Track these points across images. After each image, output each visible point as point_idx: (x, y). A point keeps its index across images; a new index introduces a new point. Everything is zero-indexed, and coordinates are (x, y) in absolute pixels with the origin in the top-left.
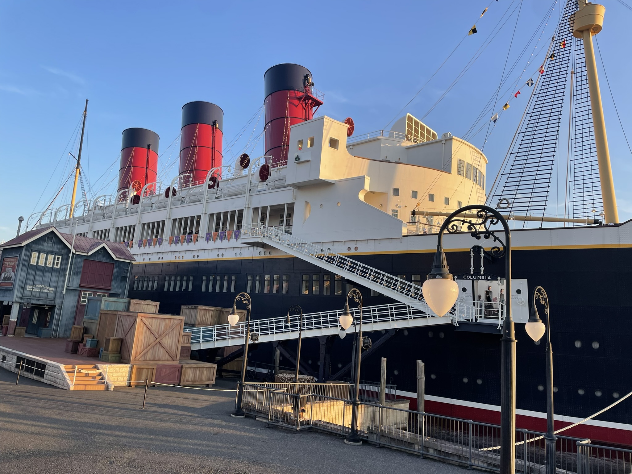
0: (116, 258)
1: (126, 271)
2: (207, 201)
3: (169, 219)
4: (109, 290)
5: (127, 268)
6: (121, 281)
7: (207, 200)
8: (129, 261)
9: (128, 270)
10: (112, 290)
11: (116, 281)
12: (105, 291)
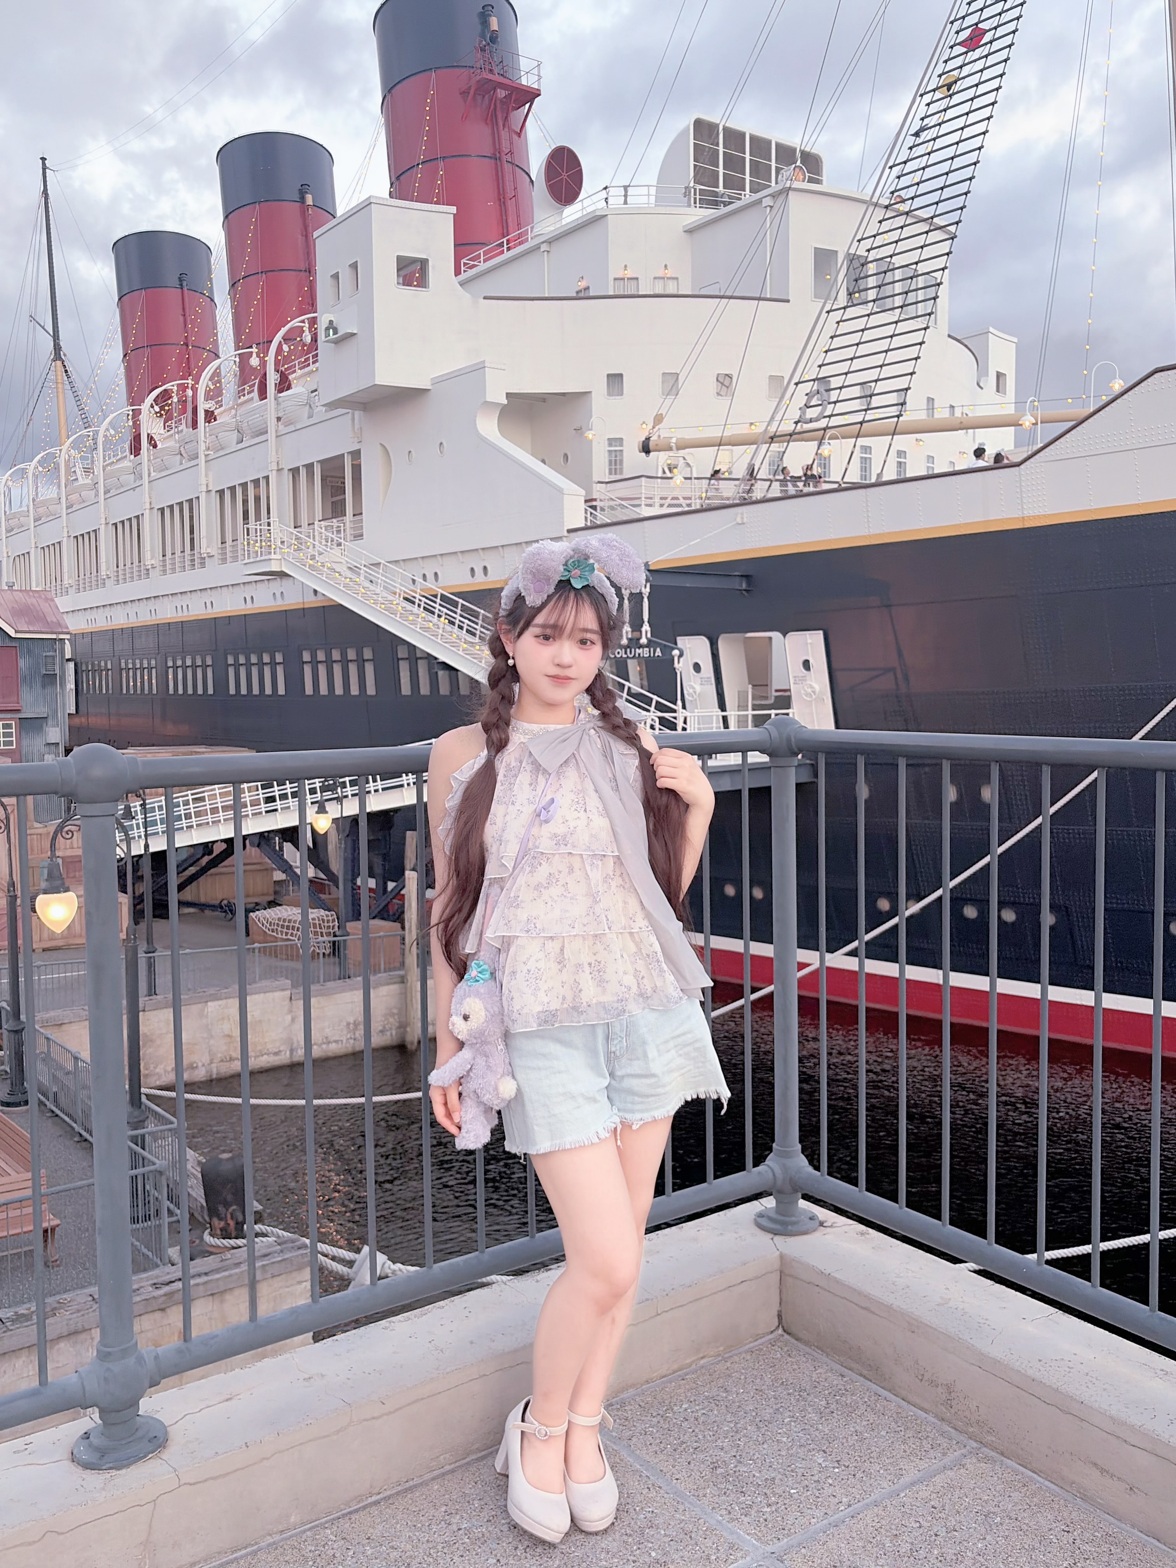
0: (16, 632)
1: (49, 660)
2: (206, 456)
3: (151, 509)
4: (18, 711)
5: (51, 654)
6: (44, 686)
7: (207, 453)
8: (54, 636)
9: (54, 657)
10: (24, 710)
11: (31, 687)
12: (9, 716)
